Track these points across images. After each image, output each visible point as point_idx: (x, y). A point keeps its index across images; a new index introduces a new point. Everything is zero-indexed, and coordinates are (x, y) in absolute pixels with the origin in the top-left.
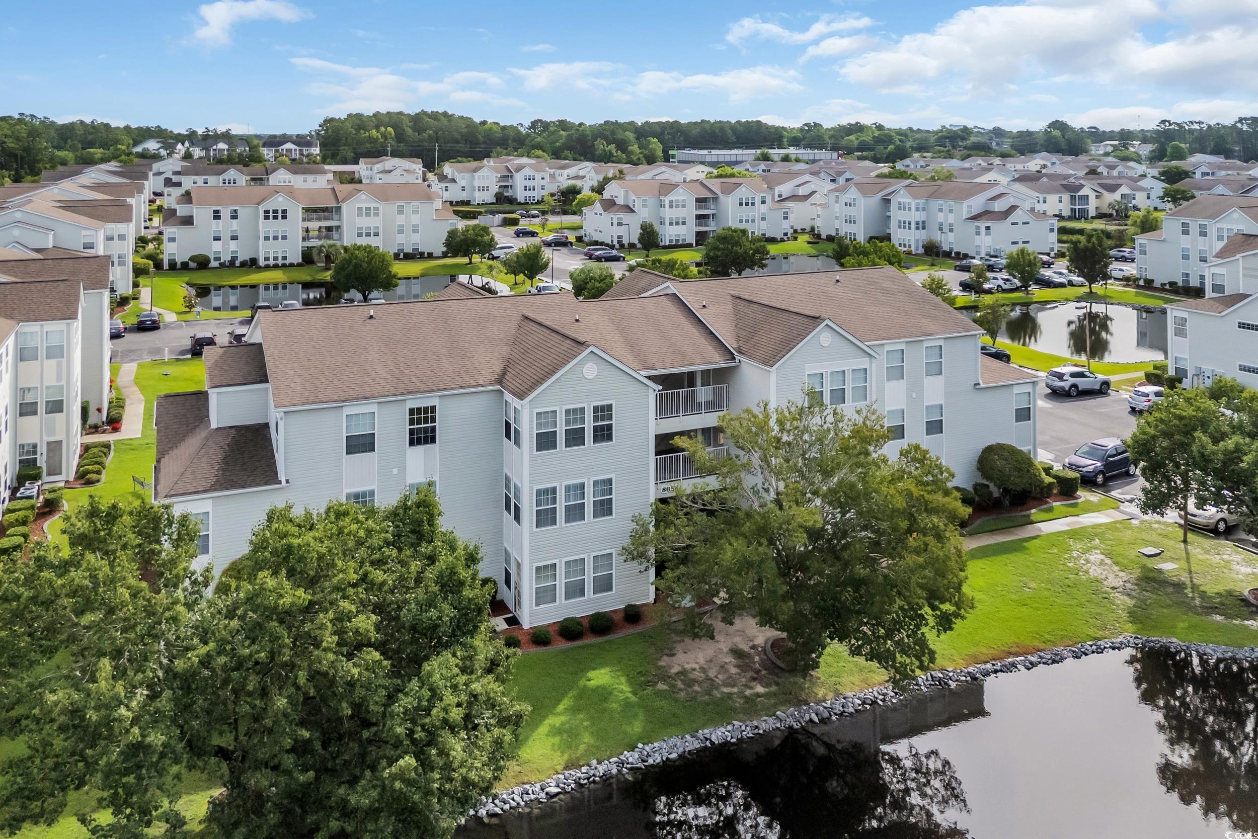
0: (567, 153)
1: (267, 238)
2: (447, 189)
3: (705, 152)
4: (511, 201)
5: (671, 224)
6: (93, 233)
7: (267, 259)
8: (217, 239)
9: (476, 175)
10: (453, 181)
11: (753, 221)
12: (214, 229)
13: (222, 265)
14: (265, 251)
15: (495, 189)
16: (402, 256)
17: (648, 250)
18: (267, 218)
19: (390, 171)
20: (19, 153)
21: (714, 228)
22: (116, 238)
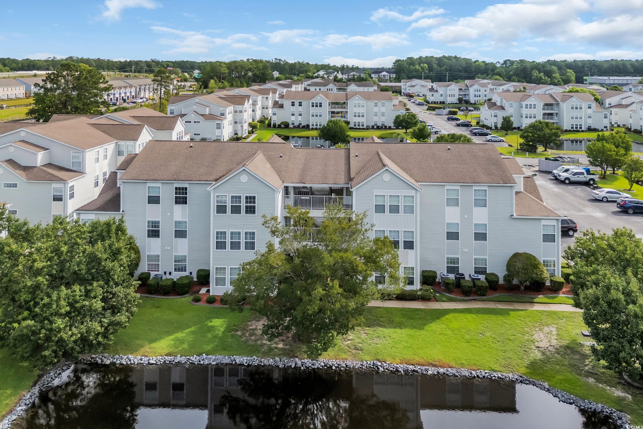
0: (514, 77)
1: (313, 116)
2: (433, 95)
3: (606, 78)
4: (467, 102)
5: (527, 117)
6: (224, 109)
7: (313, 125)
8: (293, 115)
9: (448, 88)
10: (437, 91)
11: (581, 118)
12: (292, 110)
13: (295, 127)
14: (313, 121)
15: (457, 97)
16: (375, 127)
17: (507, 131)
18: (313, 106)
19: (414, 86)
20: (260, 75)
21: (557, 121)
22: (238, 112)
